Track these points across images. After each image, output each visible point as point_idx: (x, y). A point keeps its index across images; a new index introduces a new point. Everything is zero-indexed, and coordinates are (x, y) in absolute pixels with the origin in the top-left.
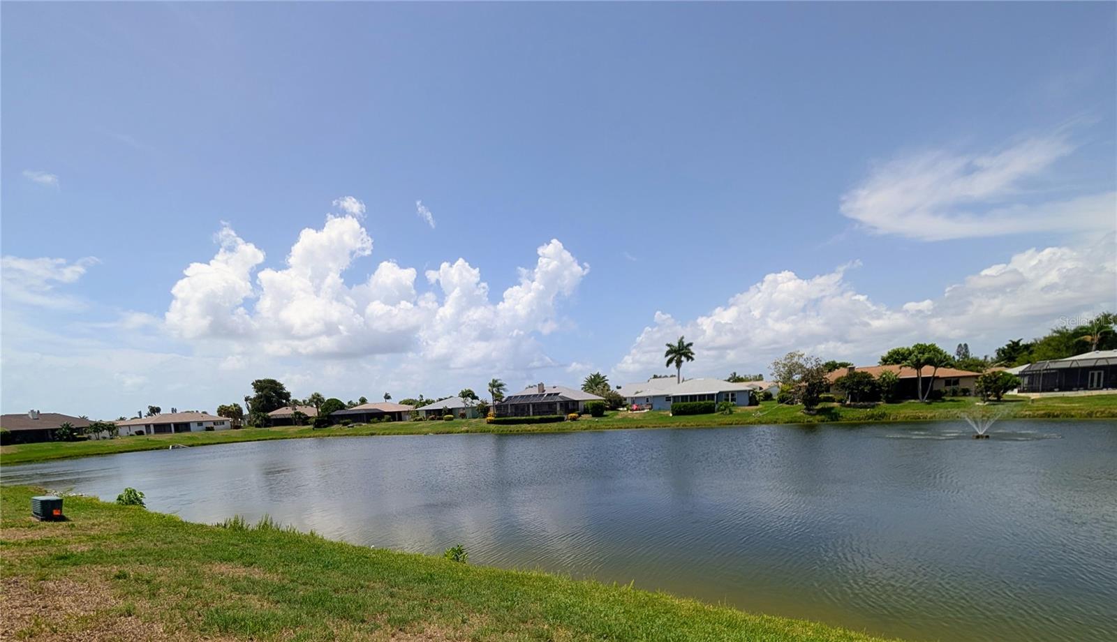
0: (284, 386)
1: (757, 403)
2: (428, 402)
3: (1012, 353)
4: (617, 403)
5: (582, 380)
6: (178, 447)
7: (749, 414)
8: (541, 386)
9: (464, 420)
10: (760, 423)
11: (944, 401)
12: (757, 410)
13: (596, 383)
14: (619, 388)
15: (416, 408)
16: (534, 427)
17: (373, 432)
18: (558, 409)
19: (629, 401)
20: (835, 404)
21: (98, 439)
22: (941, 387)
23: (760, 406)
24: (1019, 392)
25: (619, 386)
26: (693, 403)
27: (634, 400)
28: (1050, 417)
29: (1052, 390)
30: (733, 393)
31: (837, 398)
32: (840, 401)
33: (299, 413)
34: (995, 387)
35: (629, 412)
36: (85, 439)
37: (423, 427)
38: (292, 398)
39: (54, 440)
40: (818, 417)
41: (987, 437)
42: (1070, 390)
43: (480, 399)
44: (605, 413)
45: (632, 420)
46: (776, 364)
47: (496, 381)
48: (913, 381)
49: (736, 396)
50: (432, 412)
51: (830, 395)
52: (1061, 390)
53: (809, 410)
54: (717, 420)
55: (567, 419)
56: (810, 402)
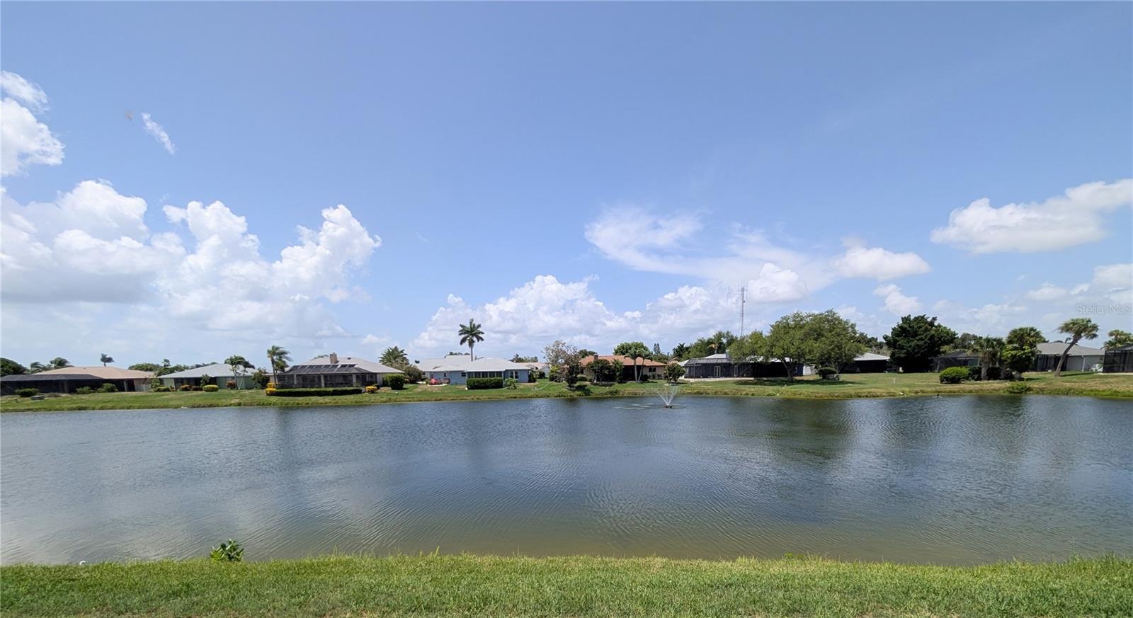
1: (534, 381)
2: (178, 369)
3: (681, 352)
4: (416, 377)
5: (381, 352)
7: (529, 390)
8: (333, 357)
9: (233, 392)
10: (537, 396)
11: (649, 382)
12: (535, 386)
13: (393, 356)
14: (417, 362)
15: (159, 375)
16: (328, 399)
17: (83, 405)
18: (354, 380)
19: (427, 376)
20: (588, 383)
22: (646, 372)
23: (536, 383)
24: (685, 377)
25: (418, 360)
26: (485, 379)
27: (433, 374)
28: (699, 394)
29: (699, 377)
30: (517, 372)
31: (589, 378)
32: (590, 381)
34: (674, 374)
35: (429, 385)
37: (172, 399)
40: (577, 393)
41: (671, 407)
42: (707, 377)
43: (257, 367)
44: (405, 386)
45: (431, 393)
46: (547, 349)
47: (277, 348)
48: (632, 367)
49: (519, 374)
50: (185, 381)
51: (584, 376)
52: (704, 377)
53: (570, 386)
54: (504, 394)
55: (365, 392)
56: (571, 381)
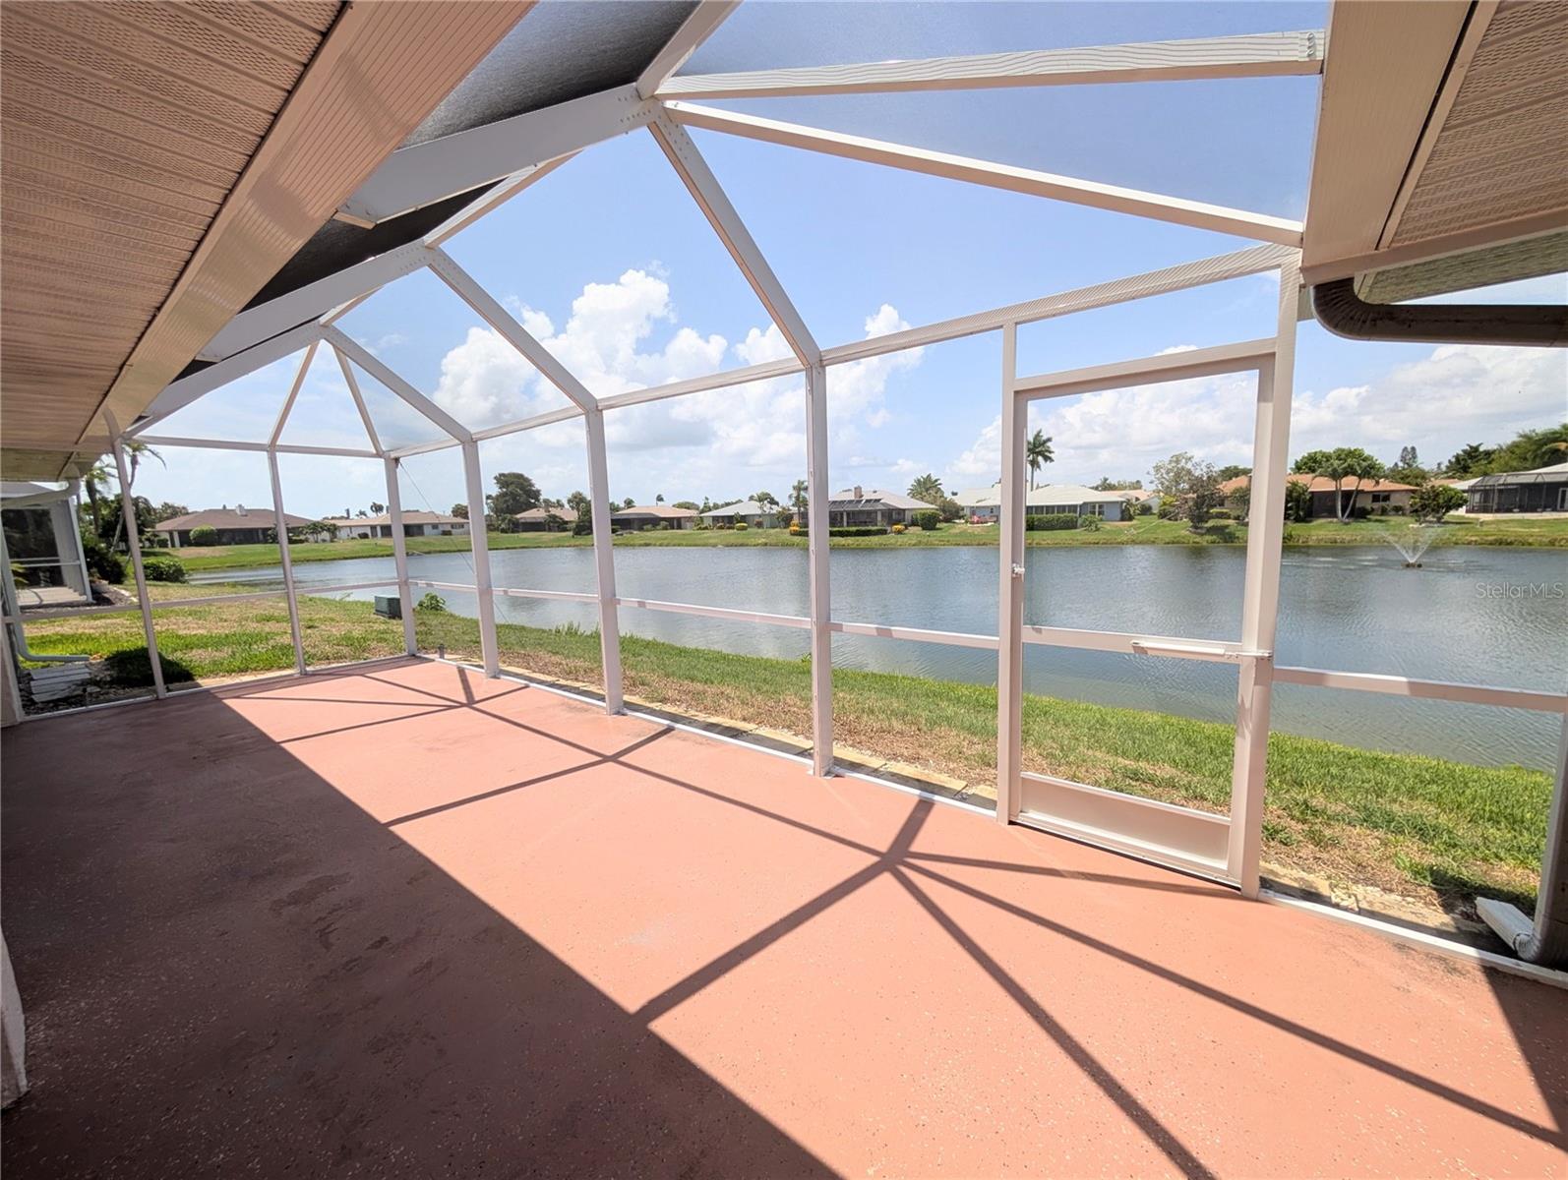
0: (533, 482)
1: (1131, 518)
2: (716, 507)
3: (1468, 461)
4: (952, 513)
5: (909, 483)
6: (413, 554)
7: (1120, 531)
8: (858, 490)
9: (760, 531)
10: (1134, 542)
11: (1369, 520)
12: (1130, 527)
13: (926, 487)
14: (954, 494)
15: (701, 513)
16: (850, 540)
17: (648, 542)
18: (879, 518)
19: (967, 512)
20: (1231, 522)
21: (316, 542)
22: (1364, 502)
23: (1134, 522)
24: (1467, 512)
25: (955, 491)
26: (1050, 516)
27: (974, 510)
28: (1502, 544)
29: (1509, 511)
30: (1101, 505)
31: (1233, 514)
32: (1237, 518)
33: (554, 517)
34: (1434, 504)
35: (969, 525)
36: (301, 541)
37: (710, 537)
38: (542, 498)
39: (266, 542)
40: (1208, 538)
41: (1420, 566)
42: (1533, 510)
43: (781, 505)
44: (938, 526)
45: (972, 535)
46: (1157, 469)
47: (803, 483)
48: (1331, 495)
49: (1105, 509)
50: (720, 520)
51: (1225, 511)
52: (1523, 510)
53: (1196, 528)
54: (1079, 538)
55: (892, 532)
56: (1198, 518)
